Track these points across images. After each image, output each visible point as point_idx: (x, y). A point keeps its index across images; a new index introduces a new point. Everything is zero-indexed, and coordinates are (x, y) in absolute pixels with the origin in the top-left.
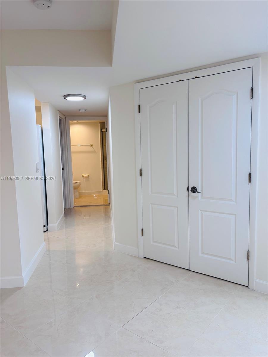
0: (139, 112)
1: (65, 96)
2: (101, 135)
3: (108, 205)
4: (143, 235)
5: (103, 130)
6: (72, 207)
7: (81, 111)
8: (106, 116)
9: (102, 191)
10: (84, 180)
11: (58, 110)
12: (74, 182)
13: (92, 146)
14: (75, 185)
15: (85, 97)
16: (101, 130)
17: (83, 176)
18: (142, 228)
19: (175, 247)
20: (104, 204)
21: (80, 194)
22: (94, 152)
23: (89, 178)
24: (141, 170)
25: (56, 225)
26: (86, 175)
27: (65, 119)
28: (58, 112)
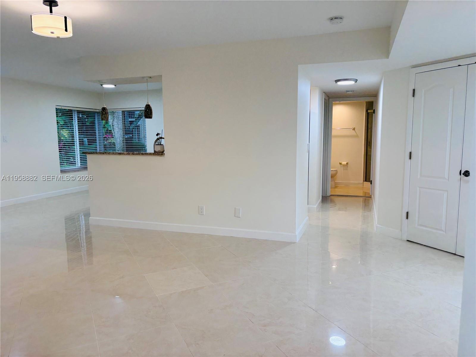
0: (414, 96)
1: (337, 81)
2: (367, 116)
3: (369, 197)
4: (407, 218)
5: (369, 111)
6: (328, 194)
7: (348, 93)
8: (376, 95)
9: (362, 182)
10: (342, 168)
11: (324, 92)
12: (332, 169)
13: (354, 129)
14: (333, 172)
15: (356, 81)
16: (367, 111)
17: (340, 164)
18: (407, 211)
19: (442, 230)
20: (364, 195)
21: (336, 184)
22: (357, 136)
23: (347, 166)
24: (411, 153)
25: (316, 207)
26: (344, 163)
27: (328, 101)
28: (324, 94)
